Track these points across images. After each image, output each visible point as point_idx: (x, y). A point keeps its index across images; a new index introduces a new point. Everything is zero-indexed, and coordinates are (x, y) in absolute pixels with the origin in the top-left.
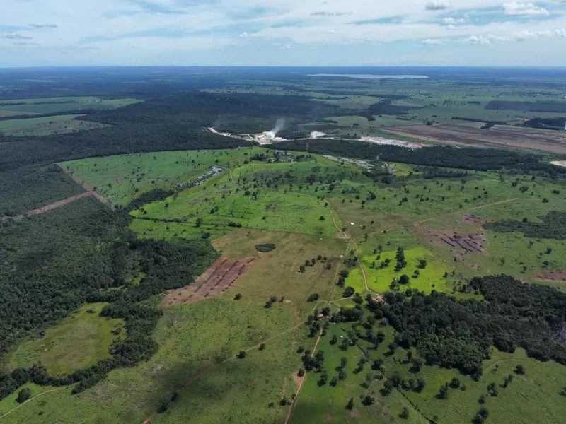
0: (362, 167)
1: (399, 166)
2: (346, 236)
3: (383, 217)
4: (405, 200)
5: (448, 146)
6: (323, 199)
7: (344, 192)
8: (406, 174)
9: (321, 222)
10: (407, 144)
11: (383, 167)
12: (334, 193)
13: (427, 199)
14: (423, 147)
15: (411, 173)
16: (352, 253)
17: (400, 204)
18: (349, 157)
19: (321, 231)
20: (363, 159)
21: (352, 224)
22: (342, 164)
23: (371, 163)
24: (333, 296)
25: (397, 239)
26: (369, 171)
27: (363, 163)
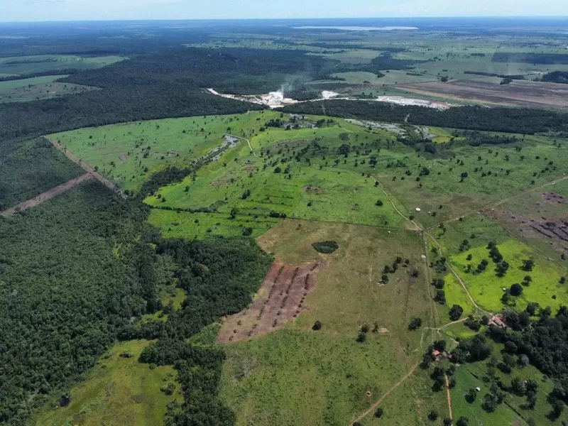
0: (394, 133)
1: (434, 129)
2: (417, 228)
3: (449, 200)
4: (464, 175)
5: (476, 106)
6: (368, 177)
7: (388, 166)
8: (447, 140)
9: (379, 208)
10: (430, 104)
11: (416, 131)
12: (379, 168)
13: (489, 173)
14: (451, 108)
15: (452, 139)
16: (434, 250)
17: (462, 181)
18: (375, 120)
19: (384, 221)
20: (390, 122)
21: (418, 209)
22: (370, 129)
23: (401, 127)
24: (437, 319)
25: (481, 230)
26: (404, 137)
27: (392, 128)
